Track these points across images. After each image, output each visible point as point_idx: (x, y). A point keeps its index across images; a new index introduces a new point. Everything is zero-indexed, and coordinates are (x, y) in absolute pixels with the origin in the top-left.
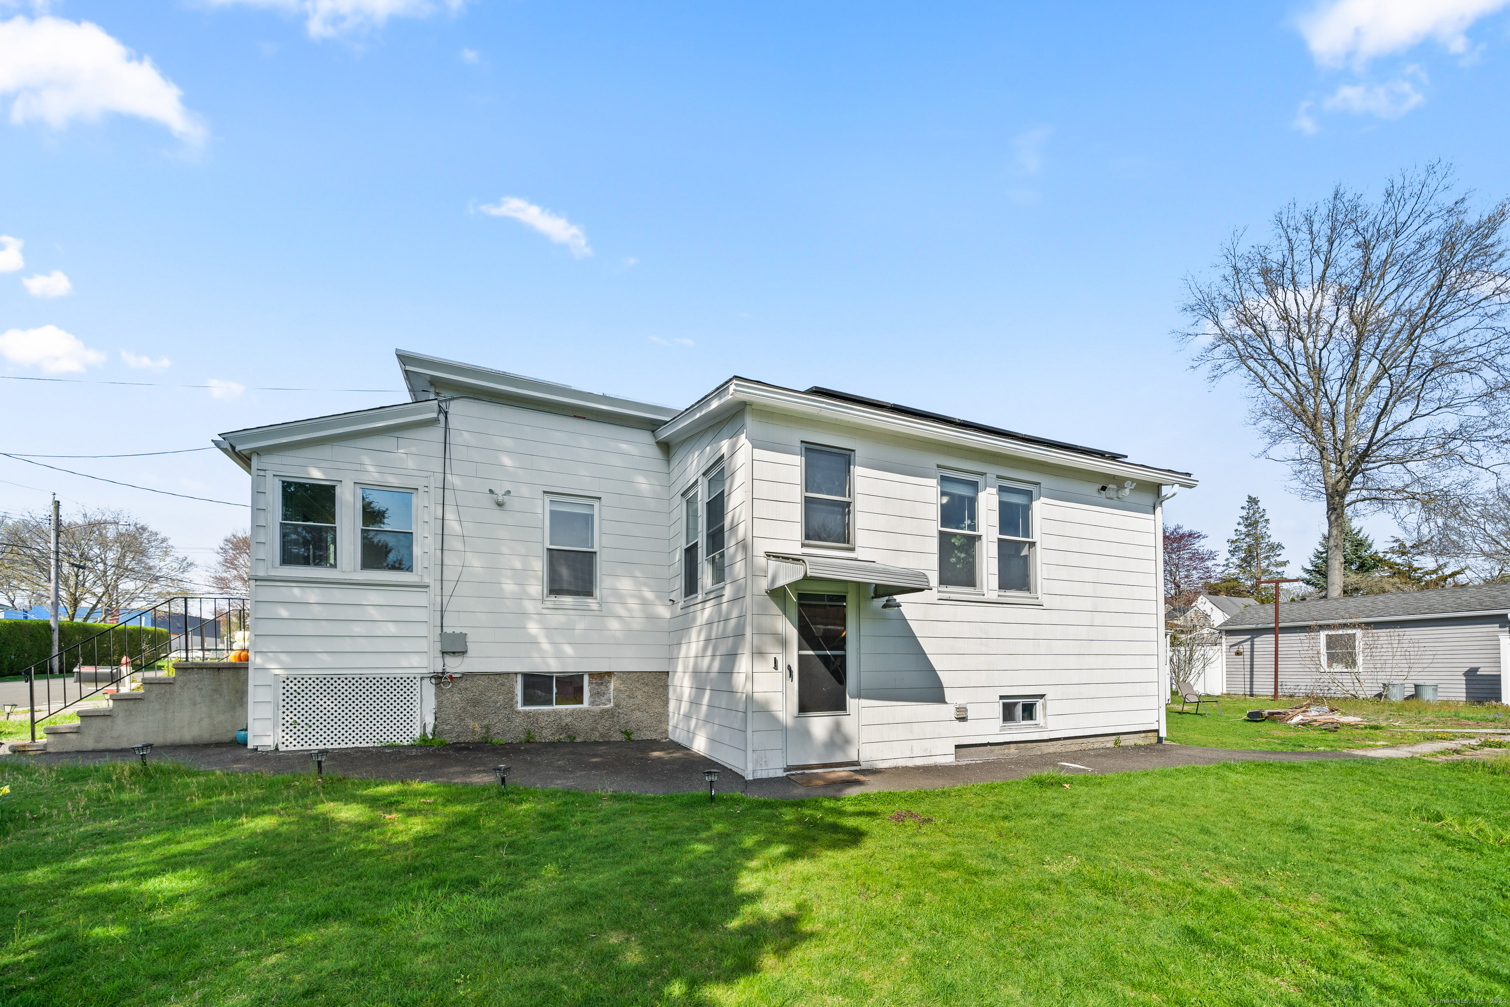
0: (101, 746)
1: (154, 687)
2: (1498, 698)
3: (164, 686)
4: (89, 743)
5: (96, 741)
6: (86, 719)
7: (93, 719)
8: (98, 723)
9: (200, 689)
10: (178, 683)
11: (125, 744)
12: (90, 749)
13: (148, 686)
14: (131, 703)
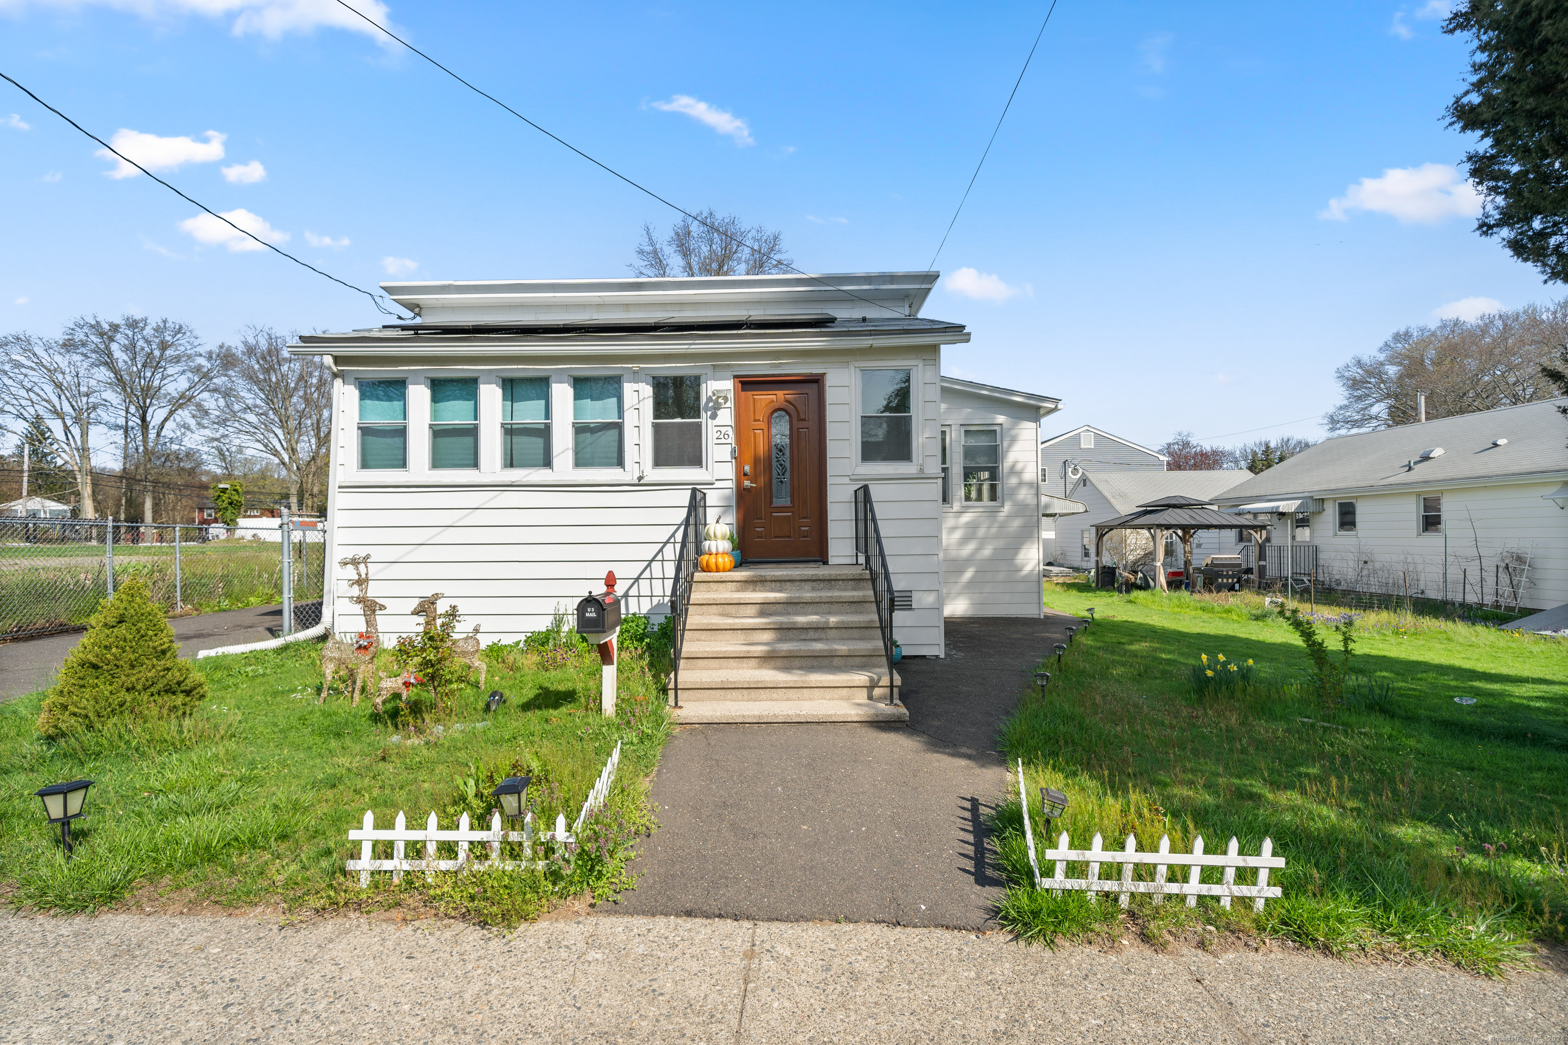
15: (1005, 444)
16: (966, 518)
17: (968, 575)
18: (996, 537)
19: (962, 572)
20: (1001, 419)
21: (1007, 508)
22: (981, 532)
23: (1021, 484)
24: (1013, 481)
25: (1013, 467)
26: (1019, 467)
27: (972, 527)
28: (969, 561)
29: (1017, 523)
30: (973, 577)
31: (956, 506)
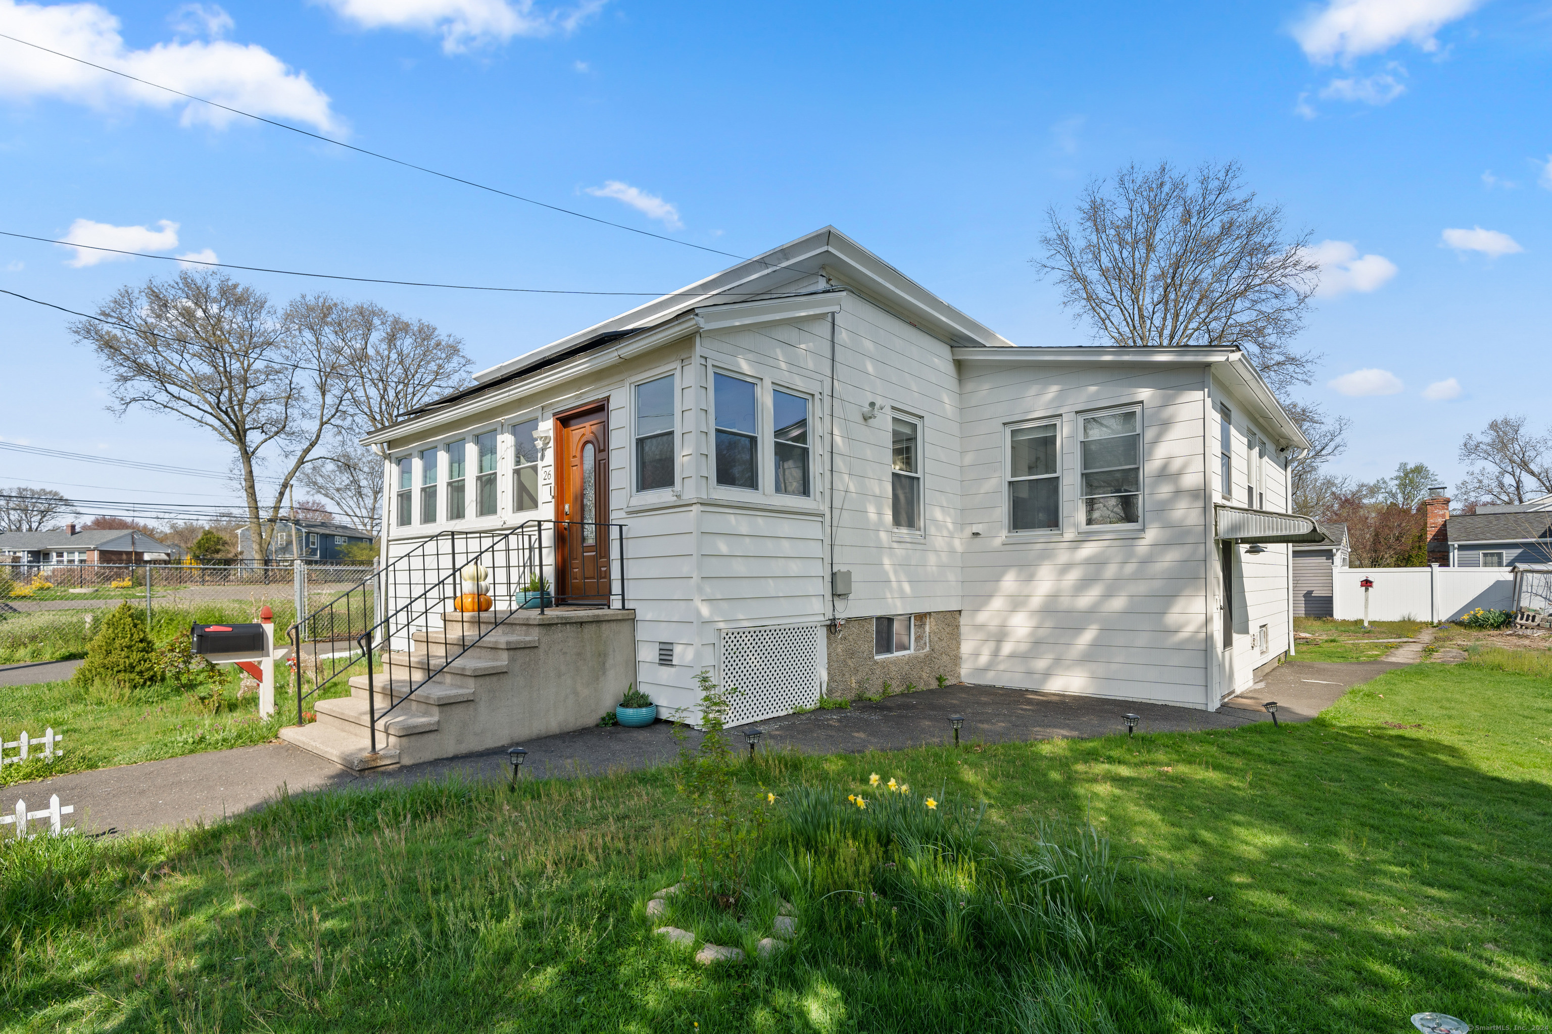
0: (463, 749)
1: (519, 653)
2: (1332, 615)
3: (527, 651)
4: (449, 746)
5: (459, 742)
6: (445, 708)
7: (453, 707)
8: (458, 713)
9: (565, 653)
10: (543, 647)
11: (490, 743)
12: (451, 755)
13: (512, 652)
14: (495, 678)
15: (1149, 435)
16: (1088, 550)
17: (1087, 637)
18: (1135, 578)
19: (1079, 629)
20: (1145, 394)
21: (1151, 535)
22: (1111, 571)
23: (1178, 493)
24: (1165, 490)
25: (1165, 467)
26: (1175, 466)
27: (1097, 563)
28: (1091, 613)
29: (1171, 557)
30: (1097, 639)
31: (1069, 534)
